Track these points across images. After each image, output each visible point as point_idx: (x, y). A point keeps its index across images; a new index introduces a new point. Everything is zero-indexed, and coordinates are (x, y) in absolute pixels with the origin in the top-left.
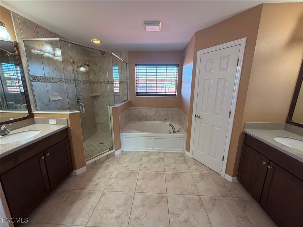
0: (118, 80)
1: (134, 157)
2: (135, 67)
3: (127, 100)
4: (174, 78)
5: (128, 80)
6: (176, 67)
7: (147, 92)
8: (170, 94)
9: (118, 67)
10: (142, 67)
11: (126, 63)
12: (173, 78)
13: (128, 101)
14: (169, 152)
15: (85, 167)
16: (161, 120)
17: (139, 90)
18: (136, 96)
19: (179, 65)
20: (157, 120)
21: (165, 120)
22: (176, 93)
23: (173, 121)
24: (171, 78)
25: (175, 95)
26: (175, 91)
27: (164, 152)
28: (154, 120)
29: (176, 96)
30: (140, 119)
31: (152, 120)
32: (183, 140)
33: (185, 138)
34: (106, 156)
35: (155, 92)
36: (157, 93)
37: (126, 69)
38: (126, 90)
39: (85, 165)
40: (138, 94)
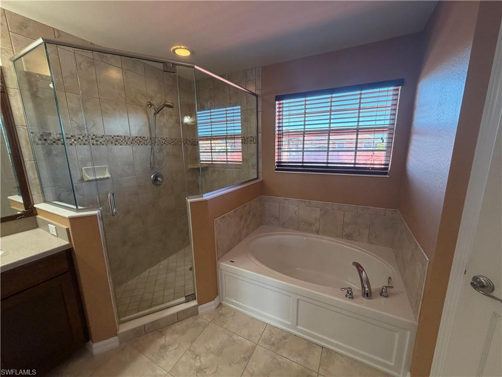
0: (239, 135)
1: (235, 337)
2: (277, 102)
3: (257, 178)
4: (382, 122)
5: (260, 135)
6: (392, 88)
7: (303, 163)
8: (368, 168)
9: (239, 107)
10: (292, 100)
11: (257, 96)
12: (378, 123)
13: (258, 181)
14: (342, 355)
15: (116, 337)
16: (337, 236)
17: (286, 157)
18: (276, 170)
19: (403, 80)
20: (325, 233)
21: (349, 237)
22: (388, 165)
23: (372, 243)
24: (373, 123)
25: (383, 171)
26: (383, 158)
27: (328, 350)
28: (317, 232)
29: (386, 174)
30: (284, 224)
31: (312, 232)
32: (397, 336)
33: (409, 333)
34: (173, 314)
35: (326, 161)
36: (329, 165)
37: (256, 110)
38: (255, 157)
39: (116, 335)
40: (281, 166)
